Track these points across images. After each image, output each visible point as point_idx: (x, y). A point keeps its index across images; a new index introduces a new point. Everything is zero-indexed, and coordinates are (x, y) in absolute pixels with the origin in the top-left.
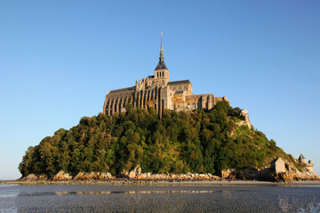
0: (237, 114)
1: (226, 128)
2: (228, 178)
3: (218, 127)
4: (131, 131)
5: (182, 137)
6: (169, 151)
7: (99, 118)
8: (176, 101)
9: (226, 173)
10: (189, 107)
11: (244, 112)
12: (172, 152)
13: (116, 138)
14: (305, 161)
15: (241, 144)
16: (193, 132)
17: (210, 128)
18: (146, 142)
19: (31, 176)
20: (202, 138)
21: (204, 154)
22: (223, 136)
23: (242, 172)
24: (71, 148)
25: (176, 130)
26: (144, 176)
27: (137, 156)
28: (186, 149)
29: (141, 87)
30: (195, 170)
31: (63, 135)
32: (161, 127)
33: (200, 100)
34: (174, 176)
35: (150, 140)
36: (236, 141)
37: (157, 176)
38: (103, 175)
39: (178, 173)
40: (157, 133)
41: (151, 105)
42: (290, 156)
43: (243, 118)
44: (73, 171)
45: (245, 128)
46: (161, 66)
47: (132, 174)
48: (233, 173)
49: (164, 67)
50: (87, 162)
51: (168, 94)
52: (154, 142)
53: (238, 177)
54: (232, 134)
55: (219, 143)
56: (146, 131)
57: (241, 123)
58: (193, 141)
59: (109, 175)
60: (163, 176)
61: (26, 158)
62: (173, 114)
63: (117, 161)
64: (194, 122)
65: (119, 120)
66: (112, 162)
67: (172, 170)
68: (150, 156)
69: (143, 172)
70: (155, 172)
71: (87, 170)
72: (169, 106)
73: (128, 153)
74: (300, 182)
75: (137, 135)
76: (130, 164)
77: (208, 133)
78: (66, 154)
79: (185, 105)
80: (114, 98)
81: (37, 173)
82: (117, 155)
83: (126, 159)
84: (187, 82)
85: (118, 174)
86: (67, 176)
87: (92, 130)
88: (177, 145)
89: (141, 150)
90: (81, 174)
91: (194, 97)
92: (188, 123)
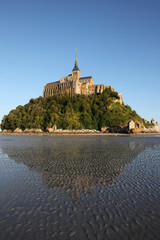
0: (115, 96)
1: (107, 104)
2: (104, 132)
3: (102, 103)
4: (53, 106)
5: (81, 109)
6: (73, 117)
7: (40, 99)
8: (82, 89)
9: (104, 129)
10: (88, 92)
11: (119, 95)
12: (75, 117)
13: (45, 110)
14: (154, 122)
15: (114, 113)
16: (88, 106)
17: (98, 104)
19: (5, 130)
20: (93, 109)
21: (93, 119)
22: (105, 108)
23: (112, 129)
24: (23, 115)
25: (78, 105)
26: (58, 131)
27: (55, 120)
28: (83, 115)
29: (63, 81)
30: (87, 127)
31: (20, 108)
32: (70, 103)
33: (96, 88)
34: (74, 131)
35: (63, 111)
36: (111, 111)
37: (65, 131)
38: (37, 130)
39: (77, 129)
40: (67, 107)
41: (68, 91)
43: (118, 98)
44: (23, 128)
45: (118, 103)
46: (76, 68)
47: (51, 130)
48: (107, 129)
50: (29, 123)
51: (77, 84)
52: (65, 112)
53: (110, 132)
54: (110, 107)
55: (102, 112)
56: (62, 106)
57: (117, 101)
58: (87, 111)
59: (40, 130)
60: (68, 131)
61: (3, 121)
62: (78, 96)
63: (44, 123)
64: (89, 100)
65: (49, 100)
66: (42, 123)
67: (73, 128)
68: (62, 120)
69: (57, 129)
70: (64, 129)
71: (29, 128)
72: (78, 91)
73: (50, 118)
74: (145, 133)
75: (57, 108)
76: (51, 124)
77: (96, 107)
78: (19, 120)
80: (48, 88)
81: (7, 129)
82: (45, 119)
83: (49, 121)
84: (90, 77)
85: (45, 130)
86: (20, 131)
87: (34, 105)
88: (79, 114)
89: (57, 116)
90: (26, 130)
91: (93, 86)
92: (85, 101)
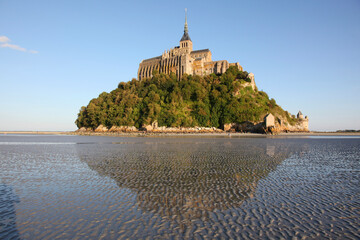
0: (245, 77)
1: (232, 89)
2: (229, 131)
3: (225, 88)
4: (153, 92)
5: (194, 97)
6: (182, 109)
7: (133, 82)
8: (195, 67)
9: (228, 126)
10: (204, 71)
11: (250, 75)
12: (185, 109)
13: (141, 99)
14: (302, 117)
15: (243, 103)
16: (203, 92)
17: (219, 89)
18: (165, 101)
19: (83, 128)
20: (211, 98)
21: (211, 111)
22: (228, 96)
23: (240, 126)
24: (108, 106)
25: (189, 91)
26: (160, 129)
27: (155, 113)
28: (196, 106)
29: (167, 56)
30: (202, 124)
31: (104, 96)
32: (177, 89)
33: (216, 65)
34: (183, 129)
35: (168, 100)
36: (239, 100)
37: (170, 129)
38: (129, 128)
39: (187, 127)
40: (173, 94)
41: (174, 71)
42: (286, 113)
43: (249, 80)
44: (108, 125)
45: (249, 88)
46: (186, 37)
47: (149, 128)
48: (233, 127)
49: (187, 39)
50: (118, 118)
51: (187, 61)
52: (170, 101)
53: (237, 130)
54: (237, 94)
55: (225, 101)
56: (166, 92)
57: (246, 84)
58: (203, 100)
59: (134, 128)
60: (174, 129)
61: (79, 115)
62: (189, 78)
63: (140, 118)
64: (206, 83)
65: (146, 84)
66: (136, 118)
67: (182, 125)
68: (166, 113)
69: (159, 126)
70: (169, 126)
71: (118, 125)
72: (189, 70)
73: (148, 110)
74: (289, 133)
75: (158, 95)
76: (149, 119)
77: (216, 93)
78: (104, 113)
79: (203, 70)
80: (145, 66)
81: (87, 127)
82: (141, 112)
83: (147, 115)
84: (207, 50)
85: (141, 128)
86: (105, 129)
87: (125, 92)
88: (190, 104)
89: (159, 108)
90: (114, 127)
91: (211, 63)
92: (200, 85)
